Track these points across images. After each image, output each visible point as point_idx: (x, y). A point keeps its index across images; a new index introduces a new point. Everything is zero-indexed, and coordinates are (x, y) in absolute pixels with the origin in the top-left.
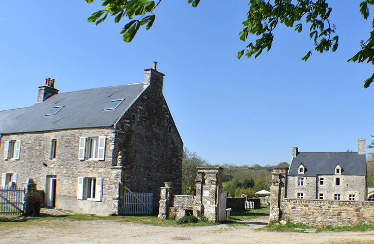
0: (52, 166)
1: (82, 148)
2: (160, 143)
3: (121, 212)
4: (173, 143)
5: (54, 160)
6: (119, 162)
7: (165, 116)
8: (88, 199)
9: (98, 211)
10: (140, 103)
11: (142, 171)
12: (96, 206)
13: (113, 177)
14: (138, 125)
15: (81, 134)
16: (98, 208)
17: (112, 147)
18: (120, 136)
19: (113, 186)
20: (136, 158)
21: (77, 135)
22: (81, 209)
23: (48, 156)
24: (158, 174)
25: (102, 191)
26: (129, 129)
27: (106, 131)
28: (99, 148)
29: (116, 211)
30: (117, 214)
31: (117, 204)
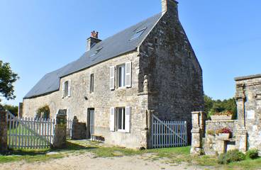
0: (91, 99)
1: (112, 77)
2: (183, 68)
3: (150, 146)
4: (194, 69)
5: (93, 93)
6: (145, 87)
7: (183, 42)
8: (119, 130)
9: (128, 144)
10: (161, 27)
11: (169, 98)
12: (126, 137)
13: (140, 105)
14: (161, 49)
15: (111, 65)
16: (128, 140)
17: (138, 72)
18: (145, 60)
19: (141, 114)
20: (162, 84)
21: (108, 66)
22: (113, 141)
23: (88, 90)
24: (184, 101)
25: (130, 121)
26: (153, 53)
27: (131, 55)
28: (126, 74)
29: (144, 143)
30: (145, 147)
31: (145, 136)
